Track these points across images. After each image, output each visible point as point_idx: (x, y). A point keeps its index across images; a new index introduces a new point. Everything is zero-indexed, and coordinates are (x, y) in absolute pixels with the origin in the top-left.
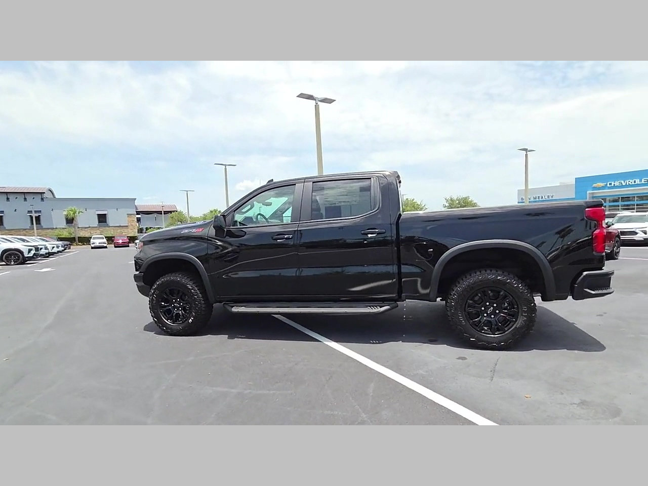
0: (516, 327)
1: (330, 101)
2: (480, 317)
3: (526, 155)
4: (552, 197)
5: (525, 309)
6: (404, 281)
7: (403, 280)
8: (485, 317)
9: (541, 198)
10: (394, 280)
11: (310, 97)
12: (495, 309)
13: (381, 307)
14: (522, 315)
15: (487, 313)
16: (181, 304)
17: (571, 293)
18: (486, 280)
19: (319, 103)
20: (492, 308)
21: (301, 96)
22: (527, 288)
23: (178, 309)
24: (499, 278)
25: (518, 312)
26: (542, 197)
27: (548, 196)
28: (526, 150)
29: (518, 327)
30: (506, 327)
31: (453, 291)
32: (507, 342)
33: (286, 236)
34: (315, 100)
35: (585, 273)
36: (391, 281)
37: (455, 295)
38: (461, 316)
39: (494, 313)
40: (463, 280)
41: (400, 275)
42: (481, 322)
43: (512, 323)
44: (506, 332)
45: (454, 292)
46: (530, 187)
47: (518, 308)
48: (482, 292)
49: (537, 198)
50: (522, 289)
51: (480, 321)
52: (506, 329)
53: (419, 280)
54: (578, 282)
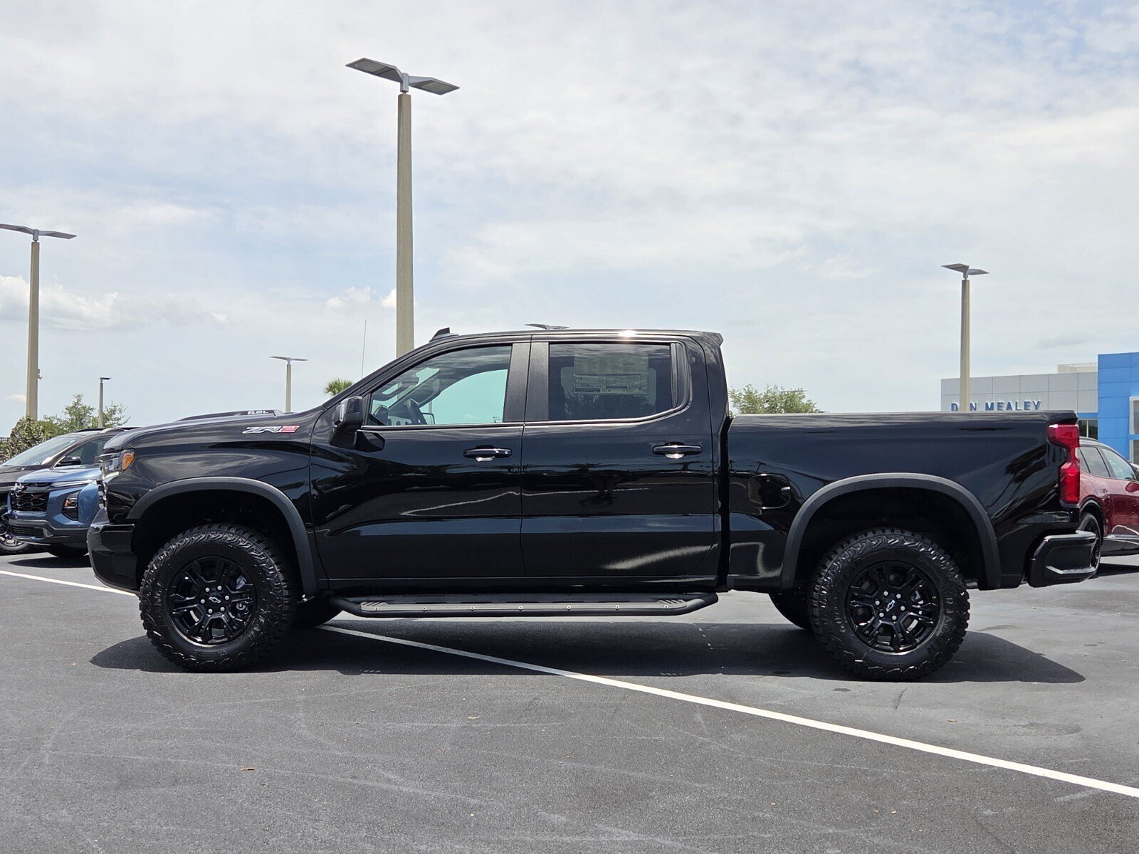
0: (935, 636)
1: (440, 88)
2: (873, 618)
3: (965, 283)
4: (1037, 407)
5: (950, 601)
6: (735, 548)
7: (732, 546)
8: (881, 618)
9: (1006, 406)
10: (716, 545)
11: (388, 72)
12: (899, 603)
13: (686, 600)
14: (945, 613)
15: (884, 612)
16: (227, 597)
17: (1026, 576)
18: (884, 548)
19: (412, 91)
20: (893, 601)
21: (363, 65)
22: (953, 563)
23: (216, 610)
24: (906, 544)
25: (939, 609)
26: (1009, 407)
27: (1026, 405)
28: (962, 268)
29: (938, 635)
30: (917, 637)
31: (825, 568)
32: (920, 665)
33: (496, 451)
34: (401, 81)
35: (1048, 538)
36: (709, 547)
37: (829, 575)
38: (839, 616)
39: (896, 610)
40: (843, 548)
41: (726, 536)
42: (874, 628)
43: (928, 630)
44: (918, 647)
45: (826, 570)
46: (972, 375)
47: (938, 601)
48: (877, 570)
49: (996, 407)
50: (945, 565)
51: (871, 627)
52: (918, 640)
53: (762, 546)
54: (1035, 554)
